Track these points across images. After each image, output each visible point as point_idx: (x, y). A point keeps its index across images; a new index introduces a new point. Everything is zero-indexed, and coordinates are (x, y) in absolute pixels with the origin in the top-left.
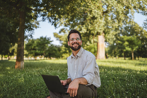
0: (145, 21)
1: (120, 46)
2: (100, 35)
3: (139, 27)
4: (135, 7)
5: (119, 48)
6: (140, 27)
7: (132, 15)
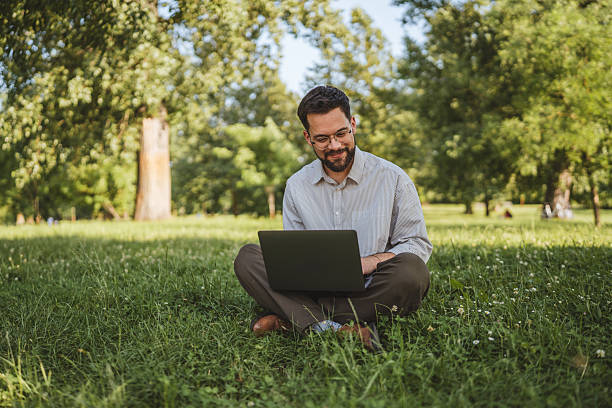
0: (311, 70)
1: (217, 169)
2: (149, 116)
3: (286, 92)
4: (287, 15)
5: (212, 175)
6: (291, 94)
7: (277, 41)
